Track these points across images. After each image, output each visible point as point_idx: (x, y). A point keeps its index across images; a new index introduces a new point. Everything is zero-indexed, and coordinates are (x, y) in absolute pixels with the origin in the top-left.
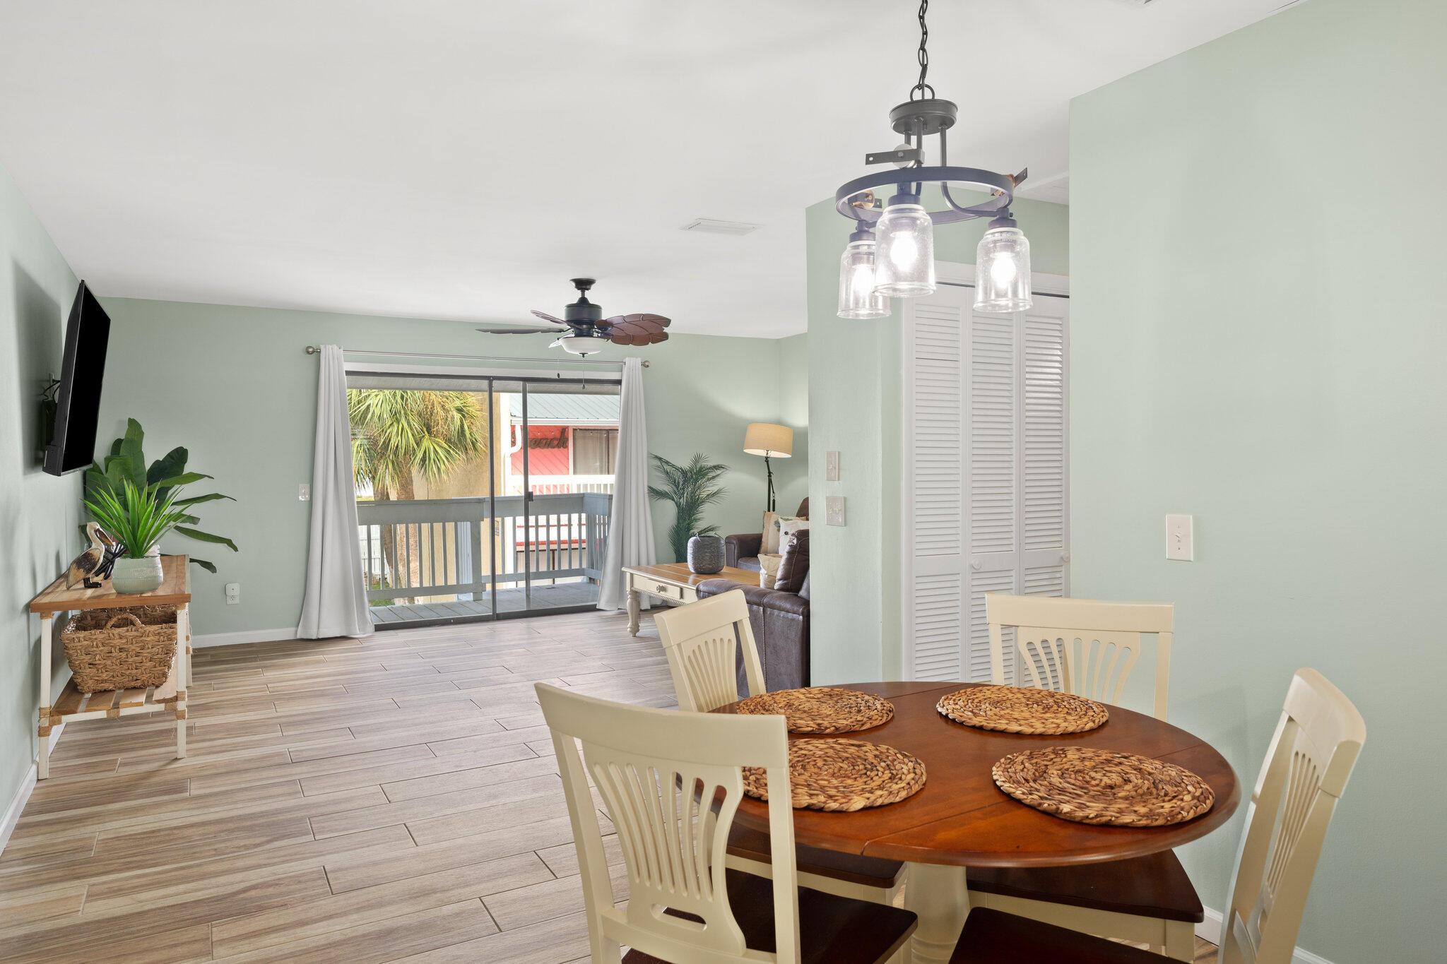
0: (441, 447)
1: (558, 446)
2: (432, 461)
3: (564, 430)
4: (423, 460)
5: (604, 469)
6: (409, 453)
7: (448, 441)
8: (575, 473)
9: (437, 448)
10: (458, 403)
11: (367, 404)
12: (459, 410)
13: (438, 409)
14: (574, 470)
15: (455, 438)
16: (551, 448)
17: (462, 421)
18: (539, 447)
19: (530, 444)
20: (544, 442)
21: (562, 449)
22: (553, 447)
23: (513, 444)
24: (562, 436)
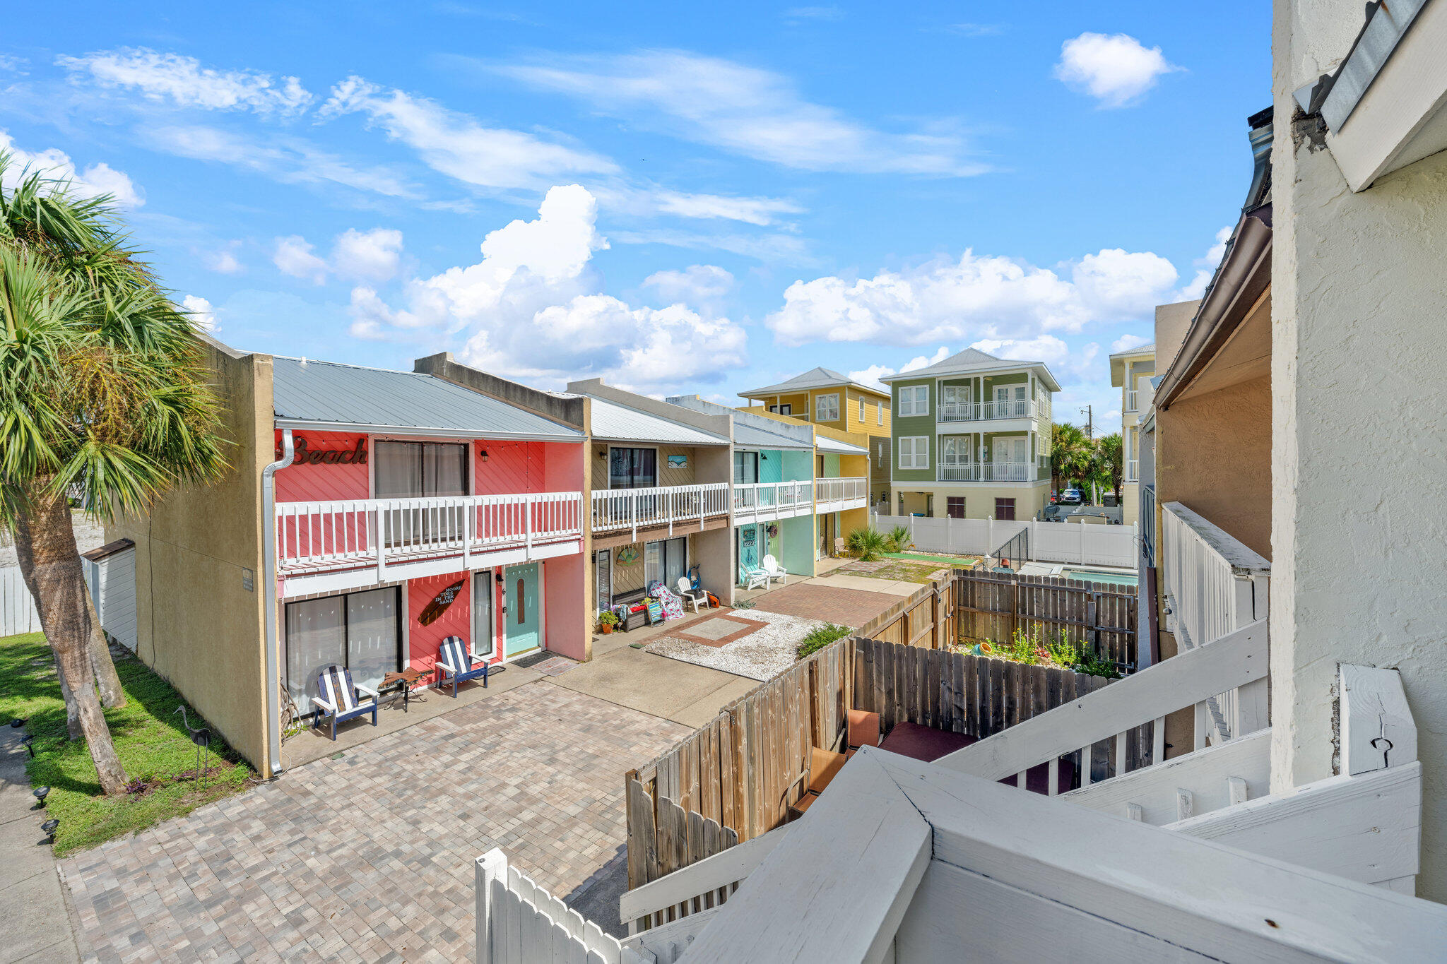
1: (352, 461)
3: (361, 440)
5: (415, 491)
7: (141, 450)
8: (376, 496)
14: (376, 491)
15: (156, 446)
16: (342, 463)
17: (173, 421)
18: (325, 462)
19: (313, 457)
20: (332, 455)
21: (358, 465)
22: (345, 462)
23: (279, 456)
24: (357, 448)
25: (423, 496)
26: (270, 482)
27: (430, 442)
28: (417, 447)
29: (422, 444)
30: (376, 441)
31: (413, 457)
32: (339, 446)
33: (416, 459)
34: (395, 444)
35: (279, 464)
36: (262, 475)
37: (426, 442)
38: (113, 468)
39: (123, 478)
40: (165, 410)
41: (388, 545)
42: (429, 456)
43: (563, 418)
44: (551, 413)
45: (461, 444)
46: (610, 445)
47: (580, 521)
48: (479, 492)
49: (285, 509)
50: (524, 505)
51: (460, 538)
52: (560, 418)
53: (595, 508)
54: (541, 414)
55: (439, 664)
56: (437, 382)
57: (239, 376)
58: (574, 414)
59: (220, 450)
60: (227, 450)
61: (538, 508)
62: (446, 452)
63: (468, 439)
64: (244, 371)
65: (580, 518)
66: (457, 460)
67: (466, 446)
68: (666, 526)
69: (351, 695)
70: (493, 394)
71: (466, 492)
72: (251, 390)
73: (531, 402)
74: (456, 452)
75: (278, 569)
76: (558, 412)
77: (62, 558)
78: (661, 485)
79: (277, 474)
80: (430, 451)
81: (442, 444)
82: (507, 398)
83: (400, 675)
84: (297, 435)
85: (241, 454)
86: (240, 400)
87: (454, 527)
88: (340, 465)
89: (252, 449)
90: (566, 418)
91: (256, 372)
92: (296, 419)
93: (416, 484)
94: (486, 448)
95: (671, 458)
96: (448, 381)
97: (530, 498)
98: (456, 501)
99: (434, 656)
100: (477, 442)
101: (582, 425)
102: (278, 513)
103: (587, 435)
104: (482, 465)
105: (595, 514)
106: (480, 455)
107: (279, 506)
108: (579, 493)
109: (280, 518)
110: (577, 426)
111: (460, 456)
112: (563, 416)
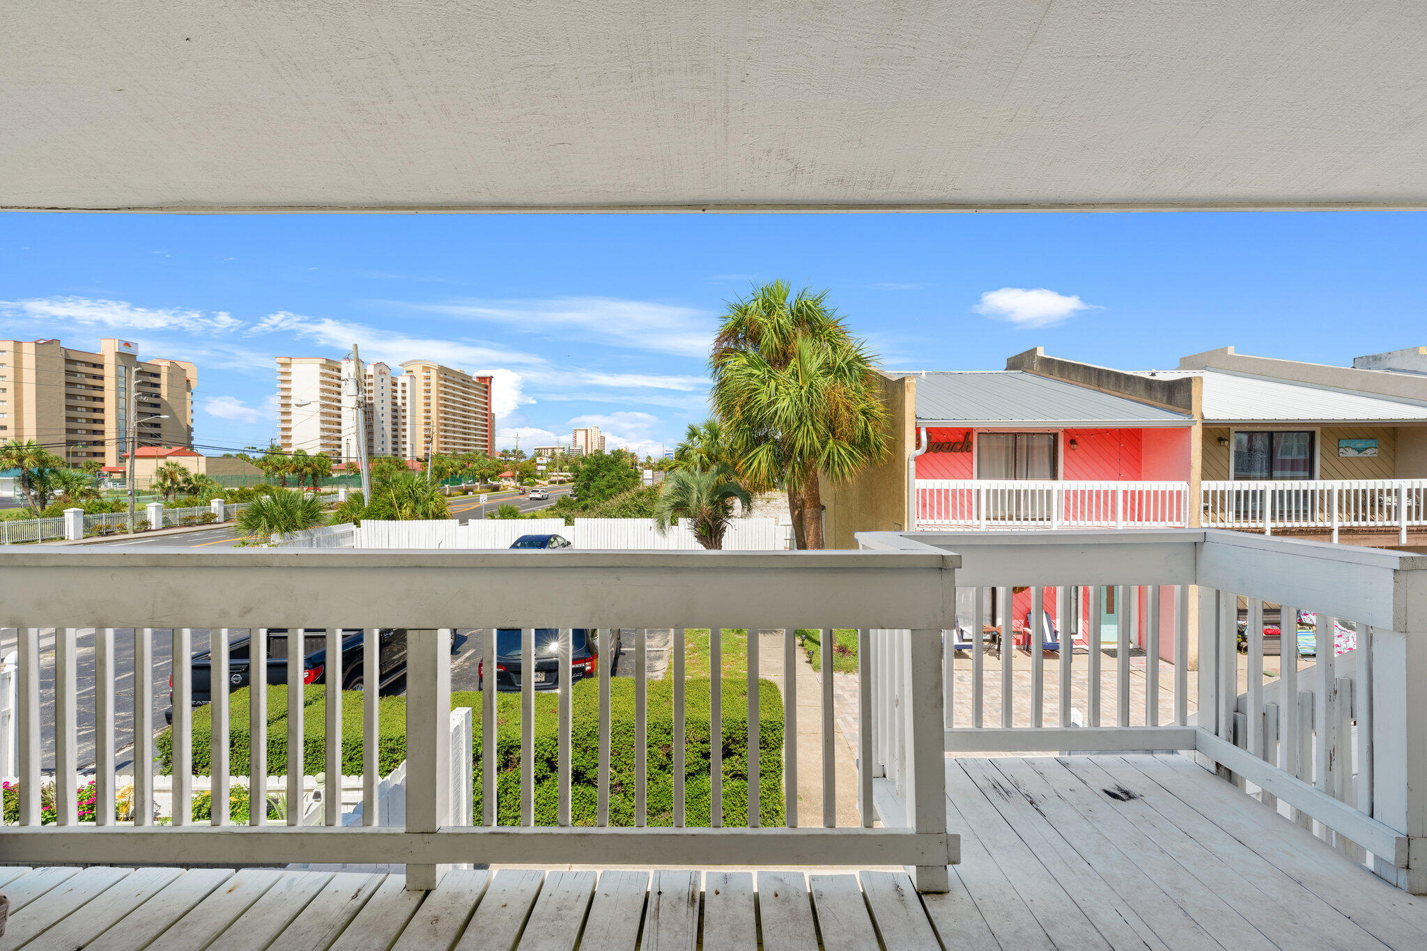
0: (844, 448)
1: (961, 450)
2: (836, 463)
3: (968, 433)
4: (827, 463)
5: (1009, 475)
6: (814, 454)
7: (852, 443)
8: (979, 477)
9: (842, 451)
10: (863, 405)
11: (776, 407)
12: (864, 413)
13: (843, 410)
14: (978, 474)
15: (859, 440)
16: (954, 451)
17: (866, 425)
18: (942, 451)
19: (935, 447)
20: (947, 446)
21: (965, 453)
22: (956, 451)
23: (918, 446)
24: (965, 439)
25: (1015, 479)
26: (913, 464)
27: (1022, 433)
28: (1011, 437)
29: (1015, 435)
30: (979, 433)
31: (1007, 448)
32: (952, 439)
33: (1010, 449)
34: (992, 436)
35: (919, 452)
36: (909, 460)
37: (1018, 433)
38: (840, 454)
39: (845, 459)
40: (861, 417)
41: (988, 519)
42: (1021, 447)
43: (1165, 401)
44: (1150, 397)
45: (1050, 434)
46: (1233, 429)
47: (1185, 514)
48: (1066, 477)
49: (922, 484)
50: (1114, 492)
51: (1048, 520)
52: (1161, 401)
53: (1206, 500)
54: (1137, 398)
55: (1026, 629)
56: (1027, 377)
57: (895, 392)
58: (1179, 397)
59: (886, 443)
60: (889, 443)
61: (1130, 496)
62: (1037, 442)
63: (1057, 428)
64: (899, 389)
65: (1185, 509)
66: (1047, 449)
67: (1056, 435)
68: (1327, 532)
69: (958, 634)
70: (1085, 382)
71: (1054, 476)
72: (903, 401)
73: (1126, 387)
74: (1046, 442)
75: (916, 526)
76: (1159, 395)
77: (815, 506)
78: (1322, 478)
79: (917, 459)
80: (1023, 441)
81: (1034, 434)
82: (1099, 385)
83: (993, 629)
84: (928, 430)
85: (896, 444)
86: (895, 409)
87: (1043, 511)
88: (953, 453)
89: (903, 442)
90: (1170, 402)
91: (906, 389)
92: (927, 419)
93: (1010, 470)
94: (1074, 437)
95: (1343, 443)
96: (1038, 375)
97: (1121, 486)
98: (1046, 484)
99: (1023, 621)
100: (1066, 431)
101: (1190, 408)
102: (917, 487)
103: (1197, 418)
104: (1071, 453)
105: (1206, 508)
106: (1068, 443)
107: (917, 481)
108: (1184, 483)
109: (918, 490)
110: (1182, 410)
111: (1050, 445)
112: (1165, 398)
